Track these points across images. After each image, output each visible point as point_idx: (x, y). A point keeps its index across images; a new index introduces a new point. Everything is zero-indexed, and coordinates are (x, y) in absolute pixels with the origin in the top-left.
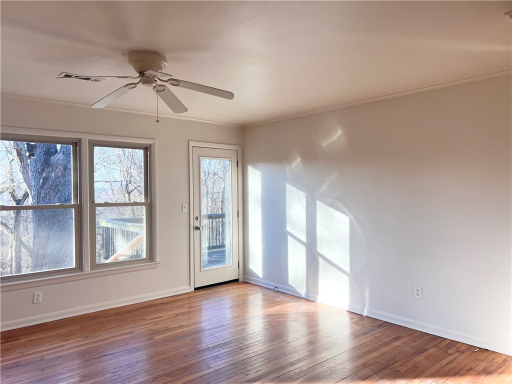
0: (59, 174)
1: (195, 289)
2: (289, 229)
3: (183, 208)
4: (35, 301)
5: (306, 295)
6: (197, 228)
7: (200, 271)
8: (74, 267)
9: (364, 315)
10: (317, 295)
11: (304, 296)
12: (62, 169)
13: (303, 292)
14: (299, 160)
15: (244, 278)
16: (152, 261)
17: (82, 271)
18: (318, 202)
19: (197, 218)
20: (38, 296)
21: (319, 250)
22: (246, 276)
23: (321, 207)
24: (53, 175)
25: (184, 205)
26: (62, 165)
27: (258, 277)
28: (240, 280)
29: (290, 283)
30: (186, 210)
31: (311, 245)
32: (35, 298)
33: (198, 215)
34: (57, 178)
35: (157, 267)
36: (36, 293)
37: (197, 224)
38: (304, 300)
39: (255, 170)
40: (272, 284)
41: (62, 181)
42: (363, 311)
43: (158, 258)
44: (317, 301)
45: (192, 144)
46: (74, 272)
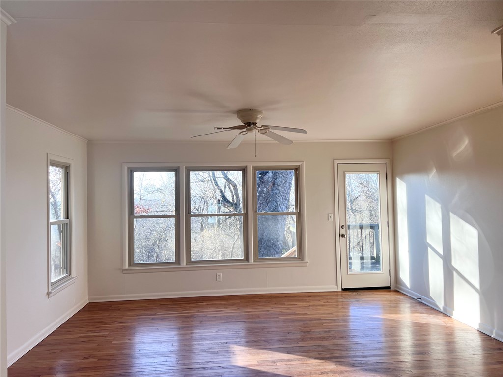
0: (269, 189)
1: (343, 289)
2: (429, 240)
3: (329, 217)
4: (218, 280)
5: (444, 308)
6: (343, 236)
7: (348, 274)
8: (243, 258)
9: (492, 336)
10: (453, 310)
11: (442, 310)
12: (271, 185)
13: (441, 305)
14: (435, 171)
15: (396, 287)
16: (302, 260)
17: (248, 262)
18: (451, 214)
19: (343, 227)
20: (219, 276)
21: (453, 264)
22: (398, 285)
23: (454, 219)
24: (265, 190)
25: (329, 215)
26: (271, 181)
27: (407, 287)
28: (392, 288)
29: (431, 295)
30: (331, 219)
31: (447, 258)
32: (218, 277)
33: (344, 224)
34: (268, 192)
35: (306, 266)
36: (218, 274)
37: (343, 231)
38: (442, 314)
39: (402, 182)
40: (416, 295)
41: (272, 194)
42: (492, 333)
43: (307, 259)
44: (452, 317)
45: (337, 162)
46: (243, 262)
